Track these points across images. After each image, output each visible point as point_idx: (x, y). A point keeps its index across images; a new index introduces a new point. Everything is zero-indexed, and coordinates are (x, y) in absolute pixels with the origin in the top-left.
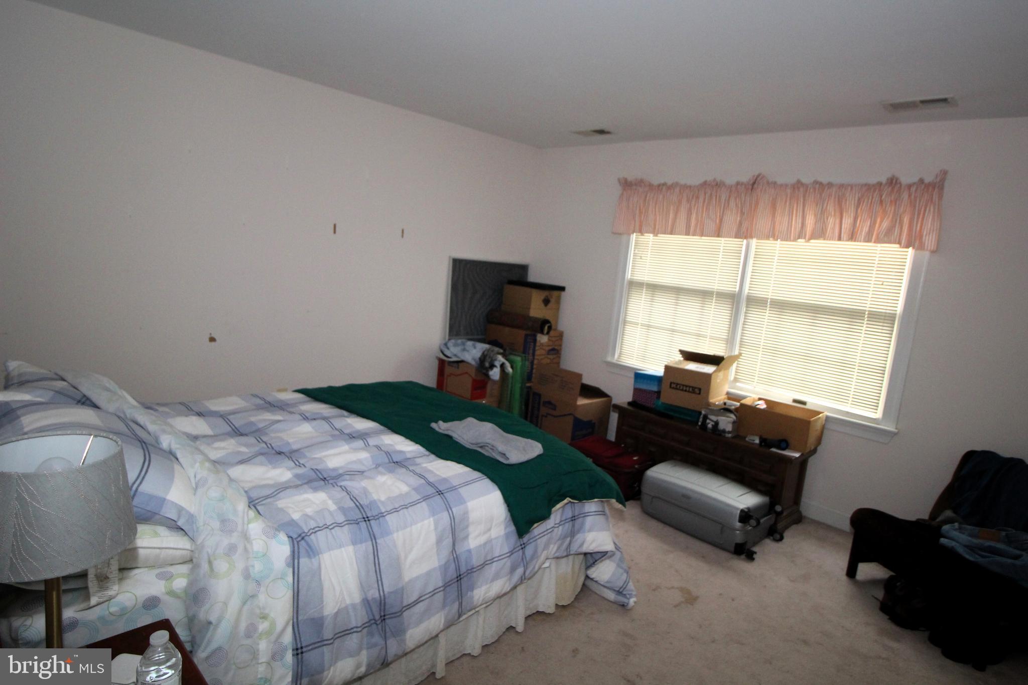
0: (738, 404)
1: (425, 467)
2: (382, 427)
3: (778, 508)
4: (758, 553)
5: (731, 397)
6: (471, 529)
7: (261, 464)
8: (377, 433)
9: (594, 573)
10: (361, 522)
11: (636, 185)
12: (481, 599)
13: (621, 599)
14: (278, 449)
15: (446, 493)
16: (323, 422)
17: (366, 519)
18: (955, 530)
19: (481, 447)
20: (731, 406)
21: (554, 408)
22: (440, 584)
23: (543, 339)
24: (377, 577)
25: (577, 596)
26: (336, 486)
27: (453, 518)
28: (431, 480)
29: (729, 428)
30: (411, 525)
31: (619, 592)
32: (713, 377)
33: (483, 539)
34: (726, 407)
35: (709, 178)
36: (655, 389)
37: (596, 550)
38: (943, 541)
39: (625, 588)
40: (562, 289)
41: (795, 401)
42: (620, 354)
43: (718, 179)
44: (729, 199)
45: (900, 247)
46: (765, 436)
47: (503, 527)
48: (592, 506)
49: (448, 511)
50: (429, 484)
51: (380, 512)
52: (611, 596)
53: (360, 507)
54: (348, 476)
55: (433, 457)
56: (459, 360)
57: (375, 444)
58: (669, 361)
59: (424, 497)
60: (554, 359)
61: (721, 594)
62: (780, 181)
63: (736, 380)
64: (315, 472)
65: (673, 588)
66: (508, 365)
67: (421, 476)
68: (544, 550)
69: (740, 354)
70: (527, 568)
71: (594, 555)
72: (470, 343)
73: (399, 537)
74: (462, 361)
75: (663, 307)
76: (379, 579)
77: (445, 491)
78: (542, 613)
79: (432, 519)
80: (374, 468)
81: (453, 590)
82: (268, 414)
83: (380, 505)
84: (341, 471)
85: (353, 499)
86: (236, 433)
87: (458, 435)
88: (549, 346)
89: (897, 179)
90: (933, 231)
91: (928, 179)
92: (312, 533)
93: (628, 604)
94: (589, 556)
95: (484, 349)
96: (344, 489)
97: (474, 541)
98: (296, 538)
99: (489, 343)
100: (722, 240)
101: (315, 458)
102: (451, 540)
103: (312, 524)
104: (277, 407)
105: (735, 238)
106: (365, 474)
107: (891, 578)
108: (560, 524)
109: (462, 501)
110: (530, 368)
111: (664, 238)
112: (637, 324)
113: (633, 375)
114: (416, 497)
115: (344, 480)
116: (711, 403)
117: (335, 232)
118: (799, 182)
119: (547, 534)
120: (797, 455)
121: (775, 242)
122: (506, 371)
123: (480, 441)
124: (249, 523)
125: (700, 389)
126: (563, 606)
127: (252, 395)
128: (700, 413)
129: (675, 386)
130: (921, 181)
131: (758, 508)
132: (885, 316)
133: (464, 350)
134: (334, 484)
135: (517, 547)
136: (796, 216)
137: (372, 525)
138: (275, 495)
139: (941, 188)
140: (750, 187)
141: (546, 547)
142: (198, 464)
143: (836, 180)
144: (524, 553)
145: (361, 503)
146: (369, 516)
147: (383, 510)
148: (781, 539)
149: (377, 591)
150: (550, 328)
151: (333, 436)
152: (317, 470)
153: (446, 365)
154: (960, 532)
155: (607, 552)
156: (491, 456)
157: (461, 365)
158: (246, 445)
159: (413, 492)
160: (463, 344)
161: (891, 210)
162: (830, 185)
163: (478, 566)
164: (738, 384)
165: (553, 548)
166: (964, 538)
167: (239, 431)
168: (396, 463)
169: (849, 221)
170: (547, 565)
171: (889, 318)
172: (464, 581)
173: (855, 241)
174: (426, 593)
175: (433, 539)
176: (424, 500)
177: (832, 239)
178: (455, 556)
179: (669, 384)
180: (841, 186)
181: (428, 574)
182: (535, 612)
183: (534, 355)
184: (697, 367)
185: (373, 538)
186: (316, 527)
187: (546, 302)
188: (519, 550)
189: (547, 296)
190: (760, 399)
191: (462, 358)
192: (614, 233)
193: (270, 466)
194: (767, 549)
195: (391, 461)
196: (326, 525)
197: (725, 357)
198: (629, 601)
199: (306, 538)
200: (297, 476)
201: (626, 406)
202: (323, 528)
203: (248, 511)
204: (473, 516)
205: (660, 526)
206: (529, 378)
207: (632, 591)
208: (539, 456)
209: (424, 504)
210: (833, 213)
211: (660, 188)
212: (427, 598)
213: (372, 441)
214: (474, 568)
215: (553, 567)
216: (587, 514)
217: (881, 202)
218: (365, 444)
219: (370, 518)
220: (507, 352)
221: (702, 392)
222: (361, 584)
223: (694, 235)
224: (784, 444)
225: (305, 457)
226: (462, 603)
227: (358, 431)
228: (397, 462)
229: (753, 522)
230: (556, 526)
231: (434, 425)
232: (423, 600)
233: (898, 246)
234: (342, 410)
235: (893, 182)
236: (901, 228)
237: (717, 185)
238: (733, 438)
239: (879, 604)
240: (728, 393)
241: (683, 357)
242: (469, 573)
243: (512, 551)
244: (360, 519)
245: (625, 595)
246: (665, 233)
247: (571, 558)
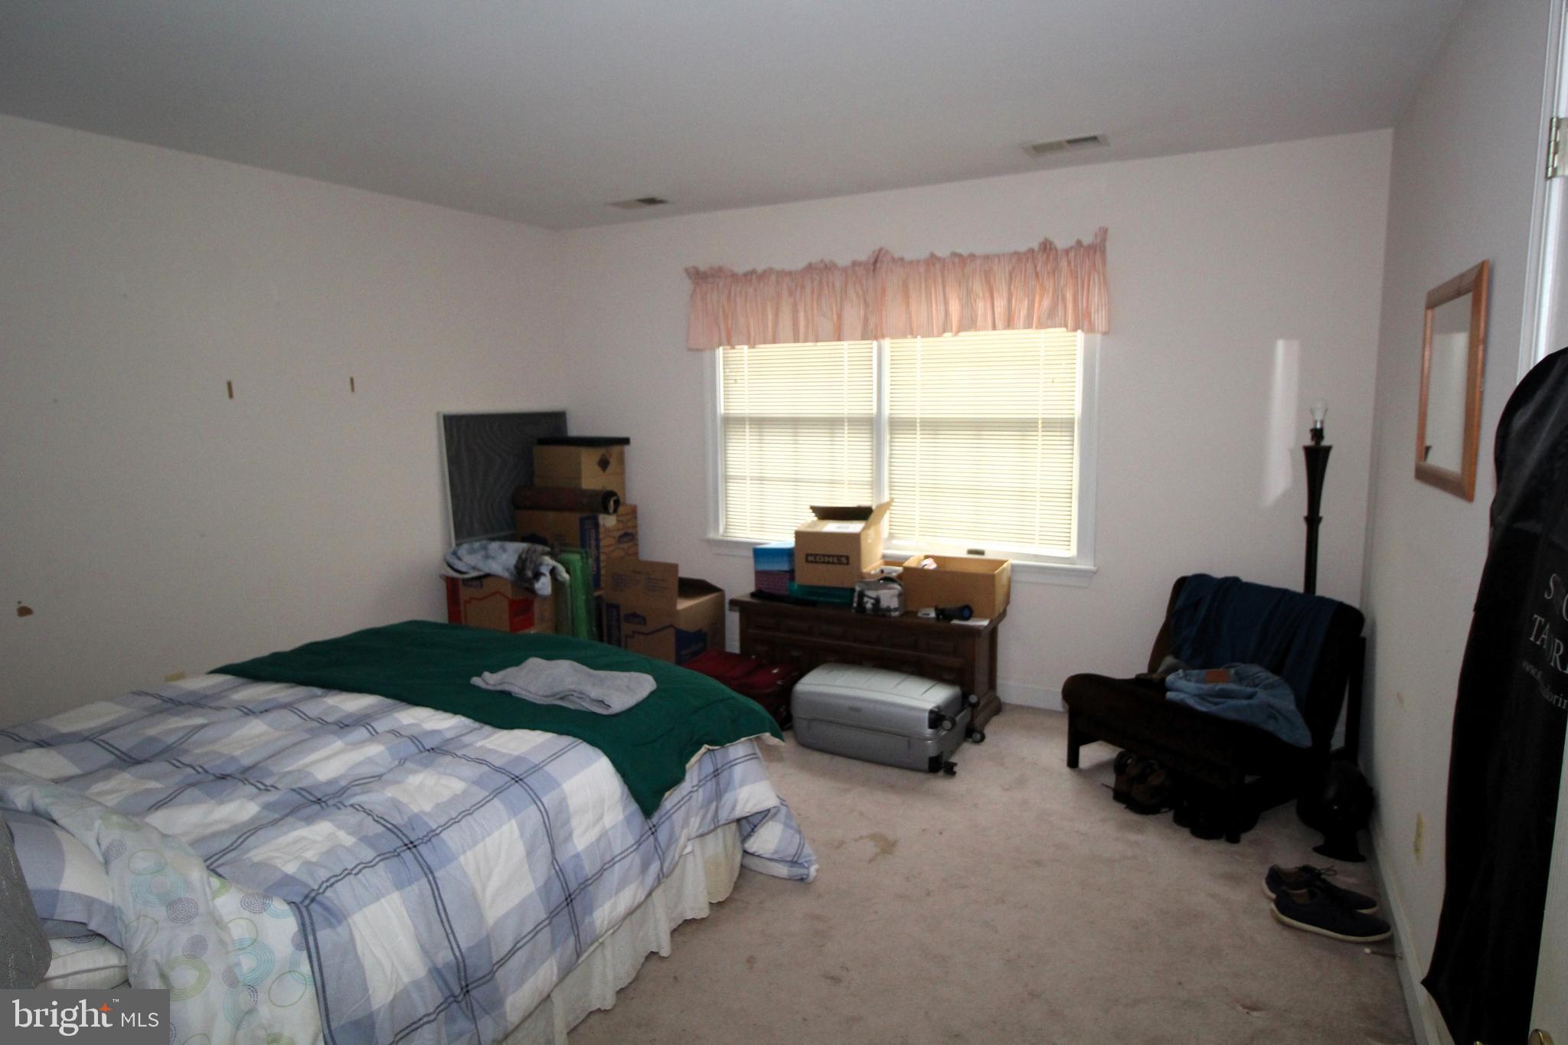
0: (900, 569)
1: (482, 747)
2: (389, 701)
3: (973, 699)
4: (959, 765)
5: (889, 561)
6: (574, 823)
7: (195, 801)
8: (384, 712)
9: (754, 845)
10: (403, 851)
11: (713, 276)
12: (606, 923)
13: (798, 871)
14: (218, 772)
15: (527, 776)
16: (285, 712)
17: (411, 846)
18: (1181, 678)
19: (562, 698)
20: (890, 573)
21: (643, 620)
22: (543, 916)
23: (608, 521)
24: (445, 930)
25: (736, 883)
26: (342, 807)
27: (545, 813)
28: (498, 763)
29: (894, 603)
30: (484, 838)
31: (794, 863)
32: (863, 537)
33: (593, 835)
34: (884, 575)
35: (815, 259)
36: (785, 567)
37: (755, 810)
38: (1170, 695)
39: (800, 854)
40: (625, 441)
41: (971, 552)
42: (727, 525)
43: (827, 260)
44: (846, 286)
45: (1068, 331)
46: (941, 606)
47: (619, 809)
48: (739, 749)
49: (536, 804)
50: (497, 771)
51: (428, 830)
52: (783, 870)
53: (395, 830)
54: (357, 788)
55: (488, 729)
56: (481, 573)
57: (387, 729)
58: (799, 525)
59: (493, 792)
60: (629, 548)
61: (924, 830)
62: (909, 256)
63: (891, 536)
64: (299, 794)
65: (861, 837)
66: (561, 569)
67: (480, 761)
68: (683, 828)
69: (892, 500)
70: (664, 861)
71: (750, 818)
72: (494, 546)
73: (468, 861)
74: (487, 576)
75: (778, 449)
76: (449, 931)
77: (525, 775)
78: (693, 921)
79: (513, 822)
80: (396, 766)
81: (564, 918)
82: (176, 719)
83: (426, 819)
84: (343, 783)
85: (379, 820)
86: (125, 761)
87: (519, 687)
88: (618, 530)
89: (1051, 243)
90: (1102, 306)
91: (1087, 240)
92: (327, 887)
93: (808, 875)
94: (744, 822)
95: (521, 551)
96: (359, 808)
97: (581, 839)
98: (302, 902)
99: (523, 540)
100: (845, 345)
101: (290, 772)
102: (548, 845)
103: (323, 874)
104: (189, 704)
105: (863, 339)
106: (384, 777)
107: (1121, 756)
108: (698, 786)
109: (554, 784)
110: (595, 569)
111: (766, 350)
112: (744, 478)
113: (751, 554)
114: (481, 794)
115: (355, 795)
116: (864, 574)
117: (231, 395)
118: (932, 255)
119: (684, 804)
120: (985, 623)
121: (915, 340)
122: (559, 578)
123: (556, 690)
124: (214, 898)
125: (847, 558)
126: (720, 904)
127: (134, 693)
128: (853, 590)
129: (813, 559)
130: (1079, 243)
131: (949, 704)
132: (1062, 423)
133: (487, 557)
134: (339, 805)
135: (646, 832)
136: (936, 300)
137: (422, 852)
138: (239, 845)
139: (1103, 252)
140: (872, 267)
141: (686, 822)
142: (98, 823)
143: (980, 250)
144: (656, 839)
145: (394, 823)
146: (412, 840)
147: (434, 826)
148: (983, 738)
149: (450, 950)
150: (617, 503)
151: (310, 730)
152: (301, 789)
153: (461, 586)
154: (1186, 680)
155: (769, 810)
156: (584, 709)
157: (484, 581)
158: (156, 778)
159: (475, 789)
160: (485, 548)
161: (1049, 284)
162: (972, 257)
163: (594, 876)
164: (894, 542)
165: (694, 823)
166: (1191, 686)
167: (130, 757)
168: (432, 751)
169: (1002, 303)
170: (689, 849)
171: (1067, 425)
172: (577, 904)
173: (1013, 328)
174: (524, 934)
175: (520, 850)
176: (494, 797)
177: (985, 329)
178: (557, 868)
179: (804, 556)
180: (987, 258)
181: (523, 906)
182: (680, 922)
183: (598, 547)
184: (839, 527)
185: (428, 872)
186: (331, 878)
187: (604, 464)
188: (649, 836)
189: (604, 455)
190: (927, 557)
191: (487, 570)
192: (690, 350)
193: (213, 802)
194: (968, 756)
195: (422, 749)
196: (346, 869)
197: (874, 508)
198: (809, 872)
199: (319, 898)
200: (268, 807)
201: (748, 599)
202: (343, 876)
203: (208, 879)
204: (574, 803)
205: (825, 759)
206: (597, 582)
207: (809, 855)
208: (652, 693)
209: (496, 802)
210: (981, 295)
211: (749, 277)
212: (527, 942)
213: (381, 726)
214: (587, 880)
215: (698, 853)
216: (734, 763)
217: (1037, 275)
218: (369, 731)
219: (416, 843)
220: (557, 550)
221: (851, 560)
222: (422, 947)
223: (805, 341)
224: (966, 612)
225: (271, 774)
226: (578, 935)
227: (350, 715)
228: (433, 749)
229: (947, 724)
230: (695, 788)
231: (476, 681)
232: (521, 947)
233: (1064, 329)
234: (310, 688)
235: (1047, 247)
236: (1065, 307)
237: (828, 268)
238: (901, 616)
239: (1111, 794)
240: (884, 557)
241: (816, 516)
242: (582, 889)
243: (639, 840)
244: (399, 847)
245: (801, 864)
246: (765, 342)
247: (719, 830)
